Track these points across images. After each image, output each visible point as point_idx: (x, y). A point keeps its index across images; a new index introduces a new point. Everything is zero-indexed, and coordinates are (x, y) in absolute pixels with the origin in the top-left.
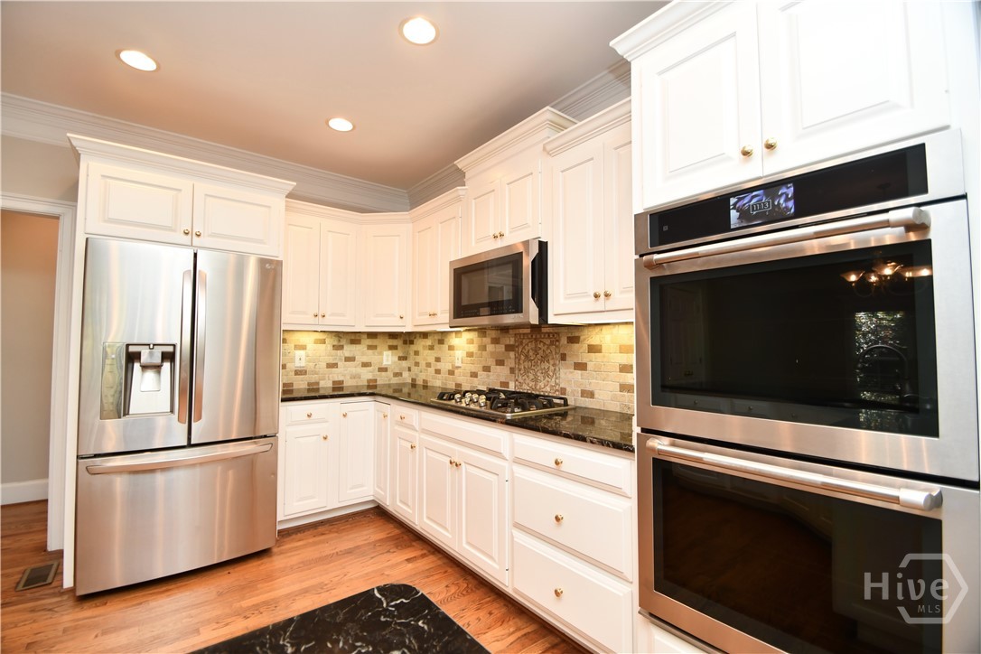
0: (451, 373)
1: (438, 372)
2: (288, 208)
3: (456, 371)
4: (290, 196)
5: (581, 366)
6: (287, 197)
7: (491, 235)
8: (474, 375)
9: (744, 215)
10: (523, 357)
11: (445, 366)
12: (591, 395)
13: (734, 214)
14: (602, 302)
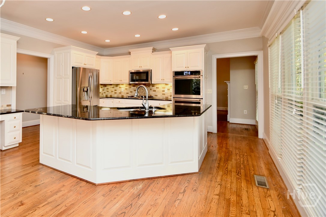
0: (120, 93)
1: (115, 93)
2: (96, 57)
3: (122, 93)
4: (98, 55)
5: (155, 91)
6: (97, 55)
7: (139, 66)
8: (128, 93)
9: (185, 74)
10: (141, 89)
11: (118, 92)
12: (157, 96)
13: (184, 74)
14: (162, 81)
